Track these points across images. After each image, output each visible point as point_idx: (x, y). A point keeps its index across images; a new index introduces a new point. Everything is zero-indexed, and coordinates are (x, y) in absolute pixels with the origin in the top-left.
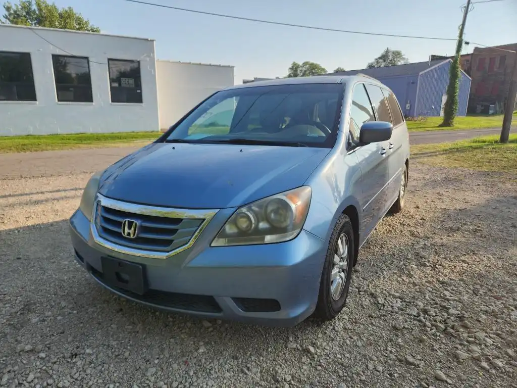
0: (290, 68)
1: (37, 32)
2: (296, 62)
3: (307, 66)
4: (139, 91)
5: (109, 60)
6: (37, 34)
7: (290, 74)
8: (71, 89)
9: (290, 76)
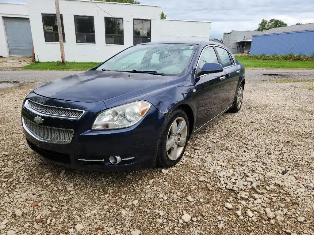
0: (260, 24)
1: (97, 4)
2: (265, 19)
3: (273, 22)
4: (149, 38)
5: (134, 19)
6: (96, 5)
7: (259, 28)
8: (113, 37)
9: (259, 30)
